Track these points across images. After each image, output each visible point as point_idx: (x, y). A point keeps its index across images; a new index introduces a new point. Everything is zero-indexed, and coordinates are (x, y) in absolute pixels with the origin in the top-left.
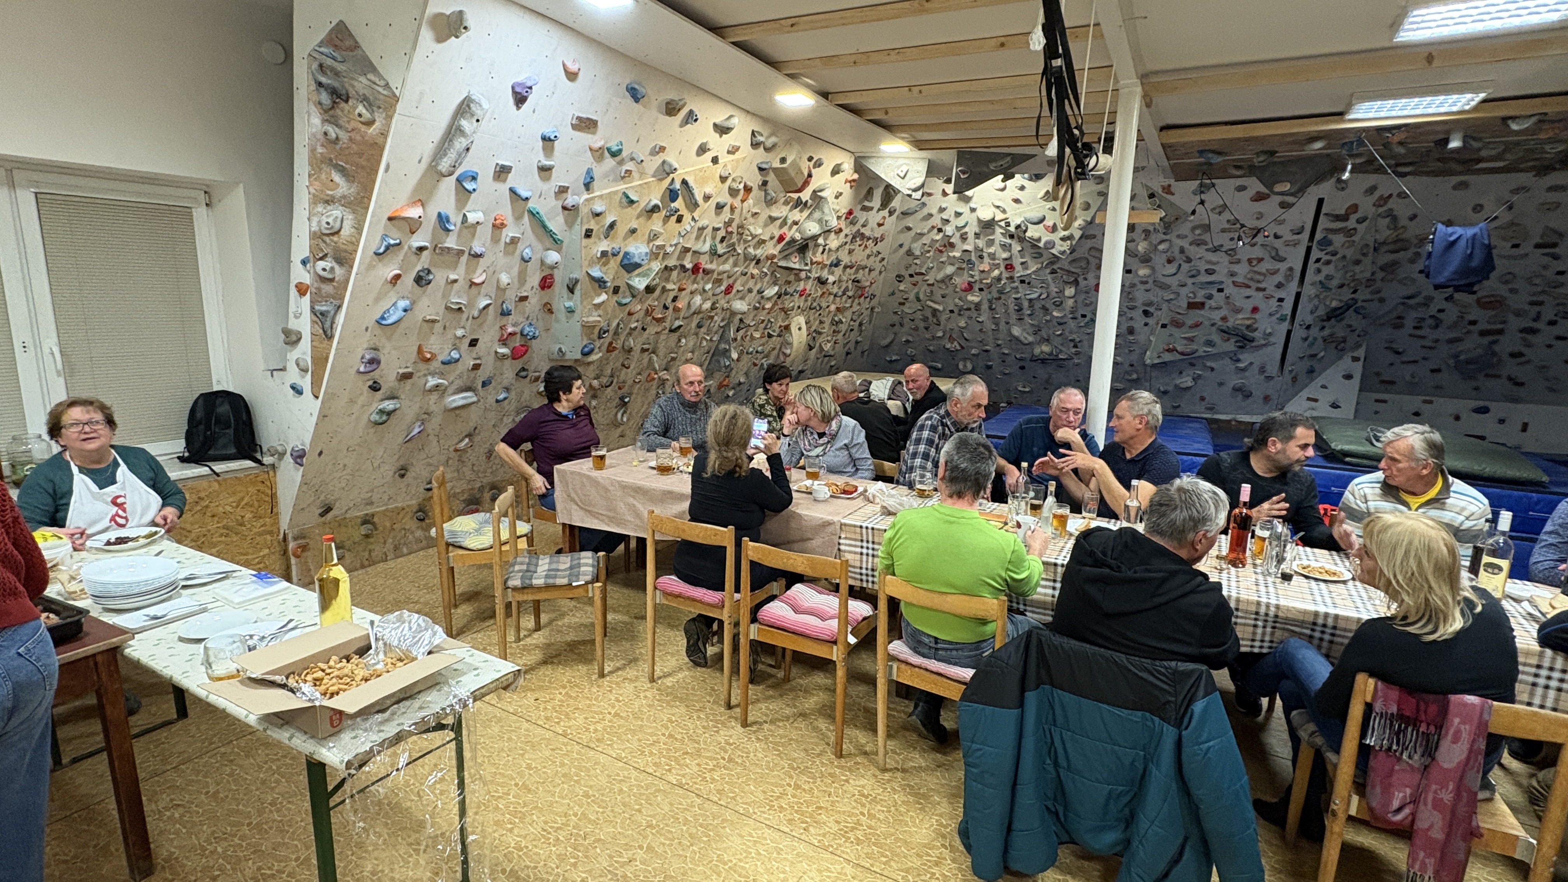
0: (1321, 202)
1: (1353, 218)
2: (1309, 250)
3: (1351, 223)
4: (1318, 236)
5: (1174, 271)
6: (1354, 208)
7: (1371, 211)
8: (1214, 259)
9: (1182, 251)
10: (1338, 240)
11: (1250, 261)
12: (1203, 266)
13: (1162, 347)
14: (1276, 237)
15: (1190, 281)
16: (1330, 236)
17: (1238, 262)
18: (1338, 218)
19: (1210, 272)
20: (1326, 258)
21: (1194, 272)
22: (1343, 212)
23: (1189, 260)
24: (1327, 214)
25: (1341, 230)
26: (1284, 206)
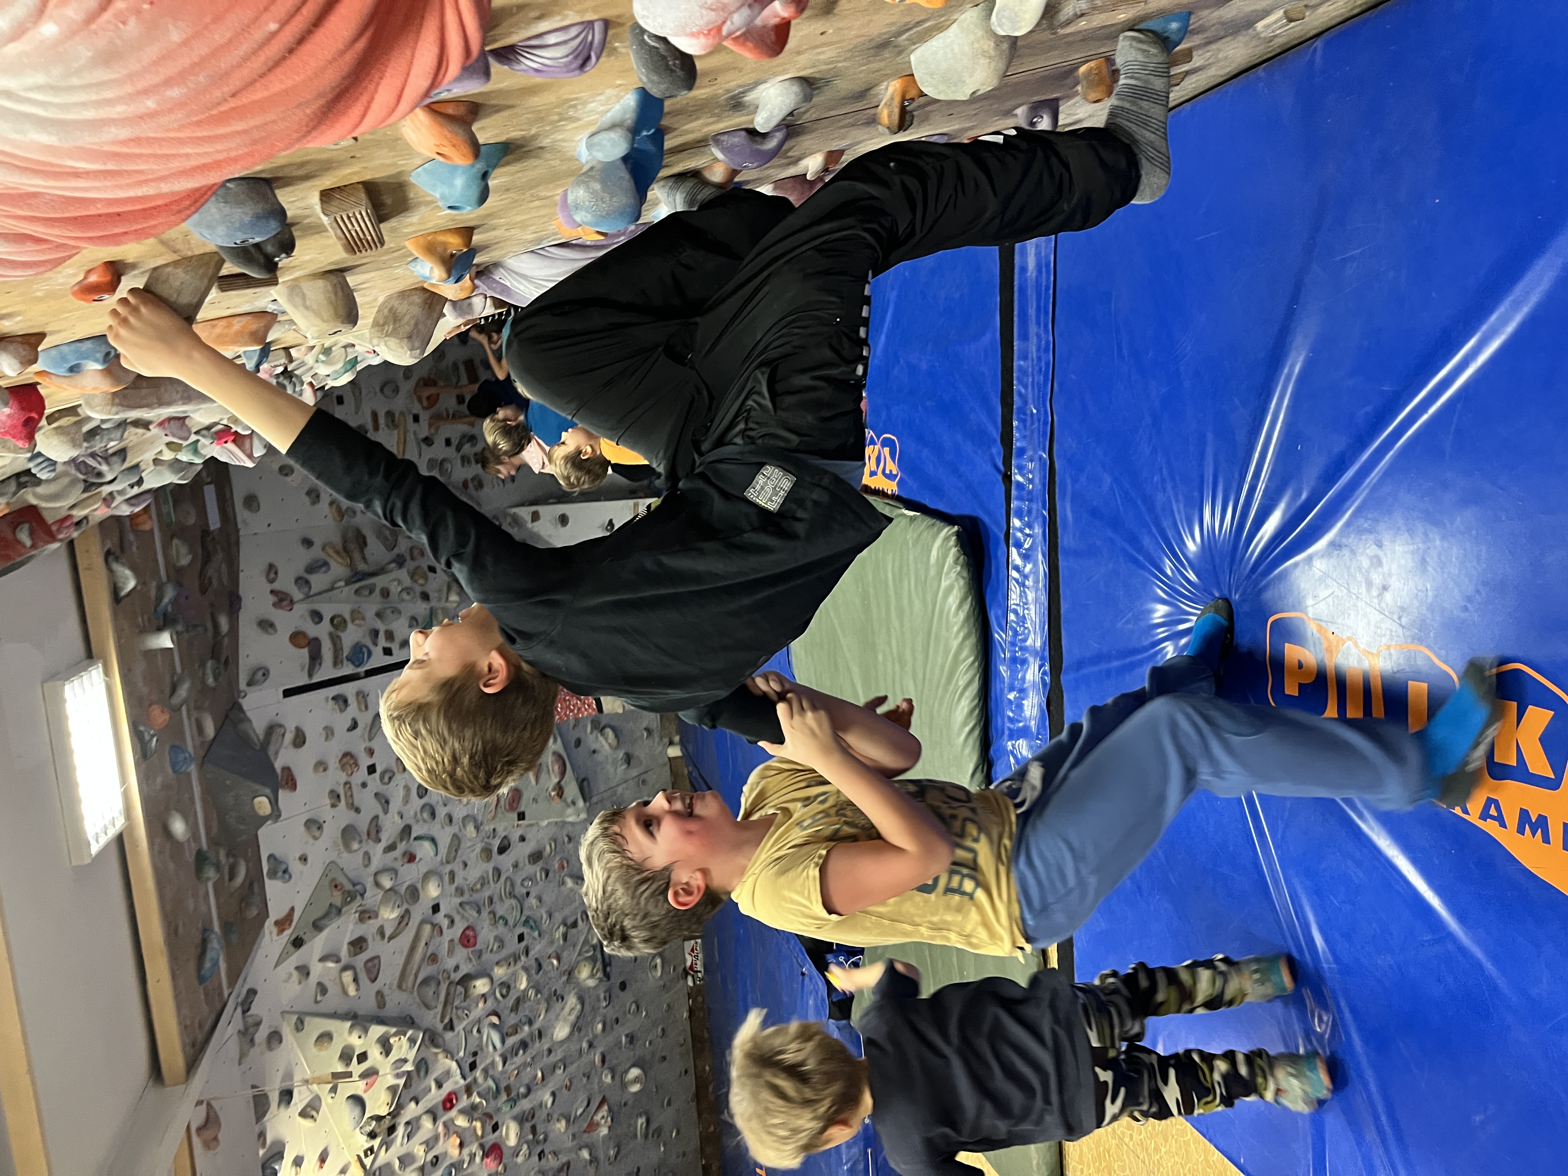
0: (288, 693)
1: (312, 630)
2: (370, 673)
3: (322, 631)
4: (348, 669)
5: (427, 845)
6: (297, 638)
7: (300, 610)
8: (401, 793)
9: (391, 848)
10: (351, 636)
12: (417, 803)
13: (557, 804)
14: (354, 726)
15: (441, 812)
16: (346, 652)
18: (315, 658)
20: (382, 642)
21: (426, 815)
22: (305, 652)
23: (407, 830)
24: (310, 675)
25: (335, 640)
26: (300, 740)
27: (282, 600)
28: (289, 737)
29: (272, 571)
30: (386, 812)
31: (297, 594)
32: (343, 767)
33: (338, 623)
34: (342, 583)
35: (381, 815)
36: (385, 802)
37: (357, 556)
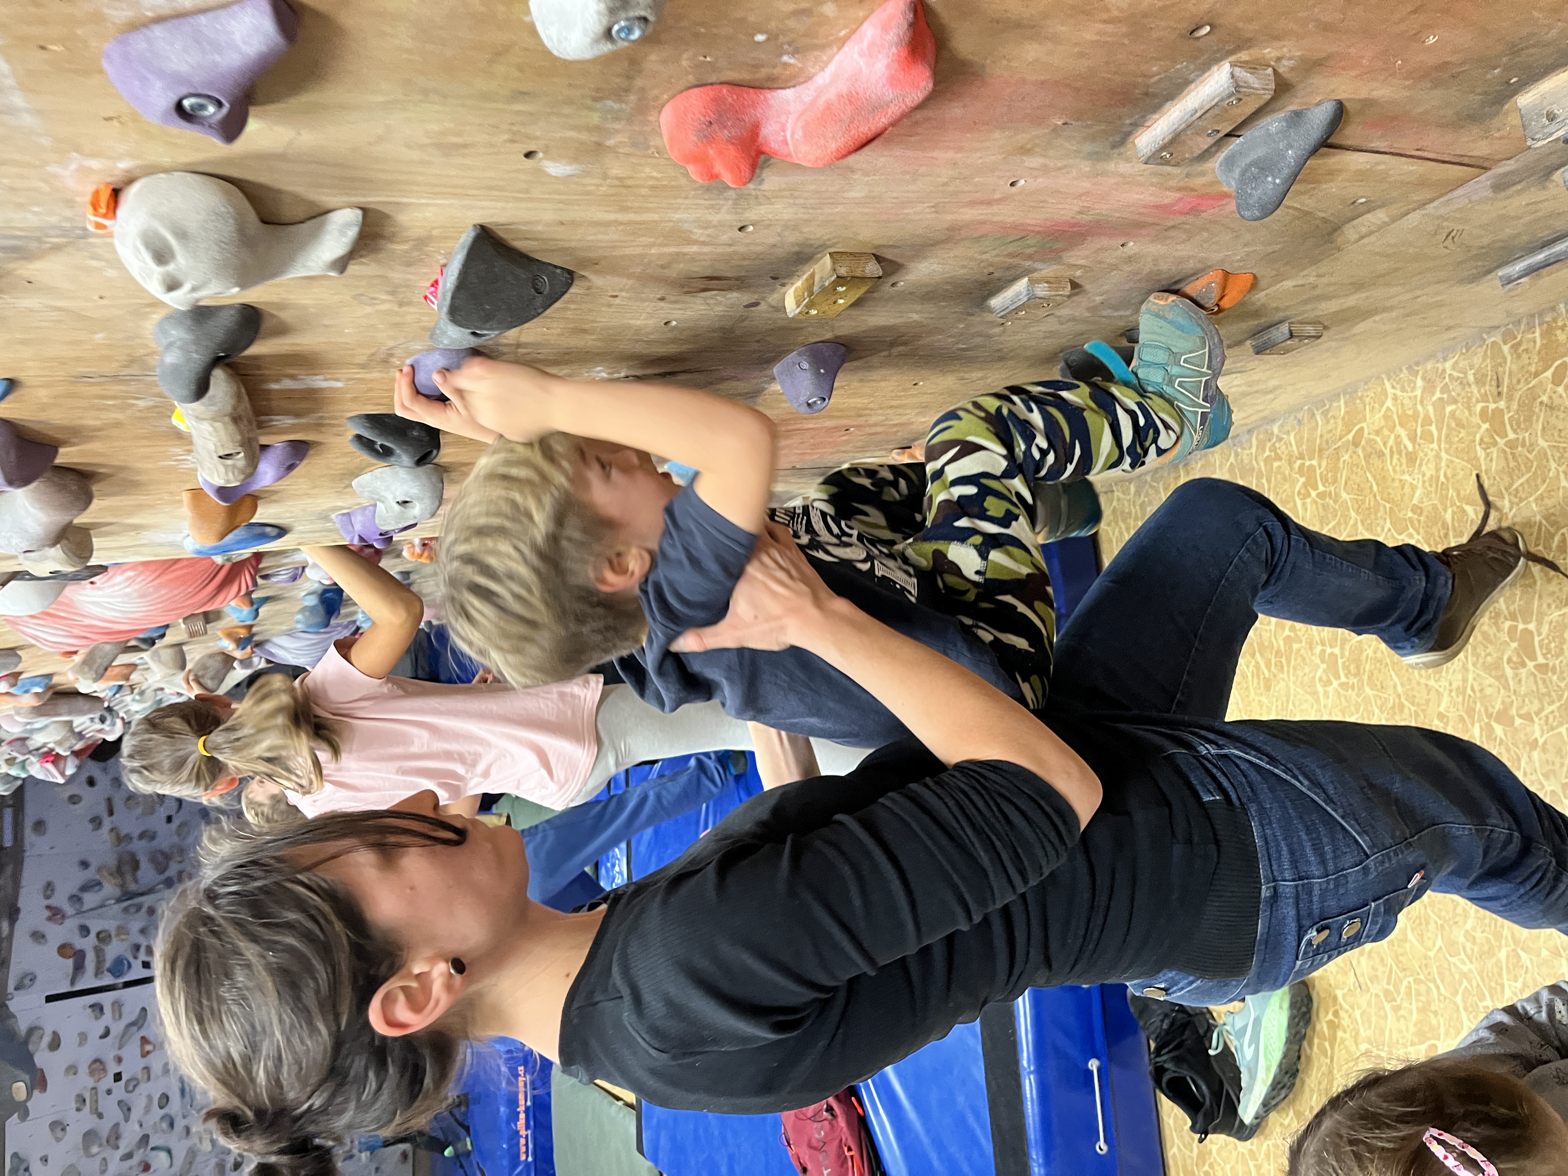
0: (50, 999)
1: (80, 943)
2: (128, 984)
3: (88, 944)
4: (107, 980)
5: (163, 1155)
6: (64, 950)
7: (71, 924)
8: (143, 1102)
9: (128, 1156)
10: (113, 951)
11: (145, 1054)
12: (159, 1113)
14: (106, 1034)
15: (180, 1124)
16: (108, 965)
17: (147, 1069)
18: (79, 967)
19: (165, 1100)
20: (142, 956)
21: (165, 1125)
22: (70, 962)
23: (145, 1139)
24: (73, 983)
25: (99, 953)
26: (55, 1044)
27: (56, 914)
28: (47, 1039)
29: (49, 889)
30: (127, 1120)
31: (69, 910)
32: (92, 1073)
33: (103, 937)
34: (113, 902)
35: (122, 1123)
36: (126, 1108)
37: (129, 877)
